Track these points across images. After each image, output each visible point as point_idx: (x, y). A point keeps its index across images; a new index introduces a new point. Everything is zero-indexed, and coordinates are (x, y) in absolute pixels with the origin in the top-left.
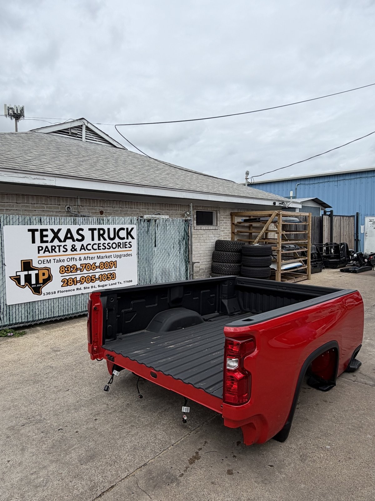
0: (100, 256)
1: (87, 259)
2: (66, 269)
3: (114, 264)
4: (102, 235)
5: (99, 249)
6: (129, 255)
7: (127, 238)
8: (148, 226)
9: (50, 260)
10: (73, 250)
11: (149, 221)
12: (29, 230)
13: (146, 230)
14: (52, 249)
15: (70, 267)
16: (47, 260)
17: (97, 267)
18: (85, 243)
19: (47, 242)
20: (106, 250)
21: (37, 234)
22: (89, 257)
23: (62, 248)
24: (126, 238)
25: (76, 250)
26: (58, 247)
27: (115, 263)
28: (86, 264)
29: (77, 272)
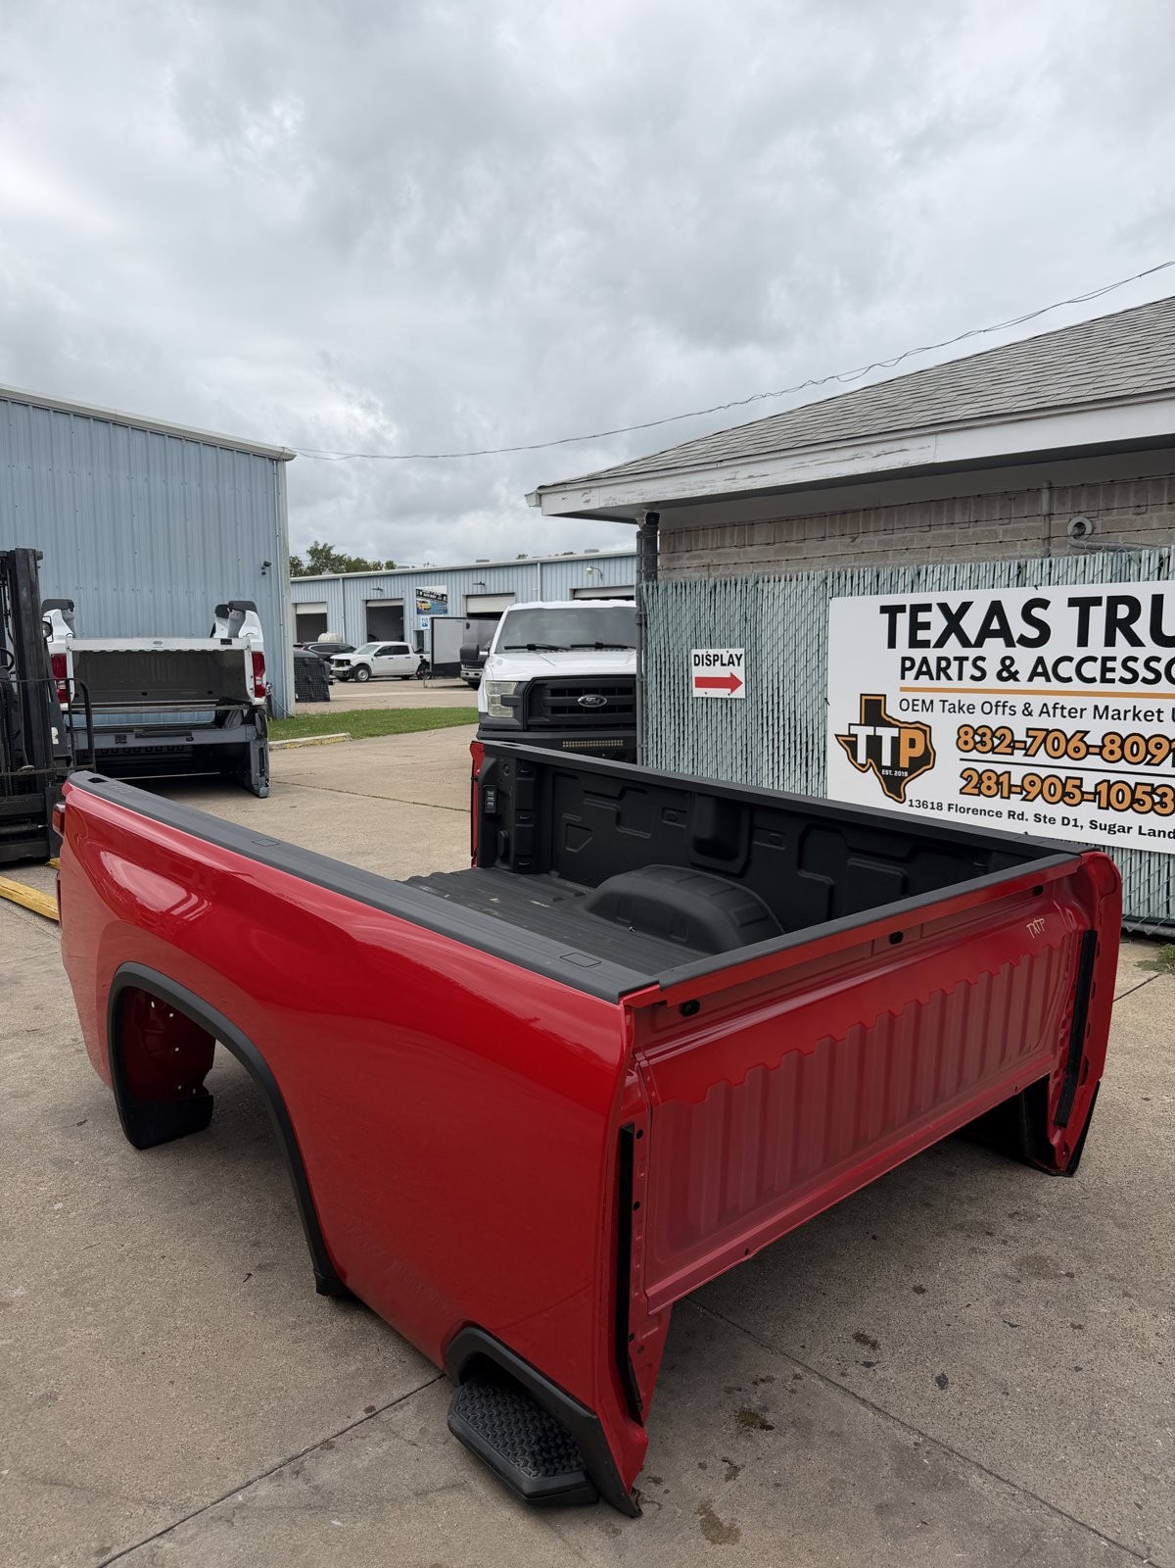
0: (1107, 708)
1: (1051, 711)
2: (977, 738)
4: (1126, 626)
5: (1104, 680)
9: (932, 702)
10: (1005, 674)
12: (884, 609)
14: (939, 669)
15: (989, 734)
16: (923, 701)
17: (1091, 750)
18: (1049, 652)
19: (926, 644)
20: (1138, 687)
21: (903, 620)
22: (1063, 708)
23: (968, 666)
25: (1014, 676)
26: (957, 662)
28: (1047, 730)
29: (1012, 754)
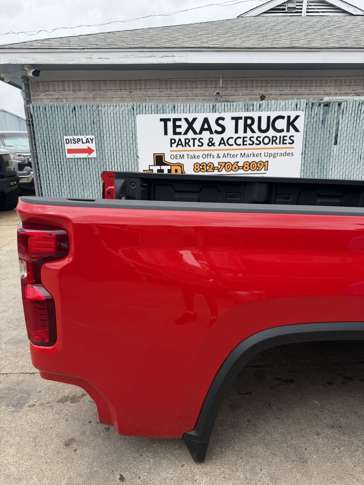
0: (245, 154)
1: (227, 156)
2: (201, 167)
3: (264, 165)
4: (250, 126)
5: (244, 144)
6: (288, 154)
7: (288, 130)
8: (326, 113)
9: (183, 155)
10: (210, 144)
11: (327, 105)
12: (161, 120)
13: (321, 119)
14: (186, 143)
15: (205, 165)
16: (180, 155)
17: (240, 168)
18: (225, 136)
19: (180, 133)
20: (254, 146)
21: (170, 124)
22: (230, 155)
23: (197, 142)
24: (285, 129)
25: (213, 144)
26: (192, 140)
27: (266, 164)
28: (225, 162)
29: (214, 171)
